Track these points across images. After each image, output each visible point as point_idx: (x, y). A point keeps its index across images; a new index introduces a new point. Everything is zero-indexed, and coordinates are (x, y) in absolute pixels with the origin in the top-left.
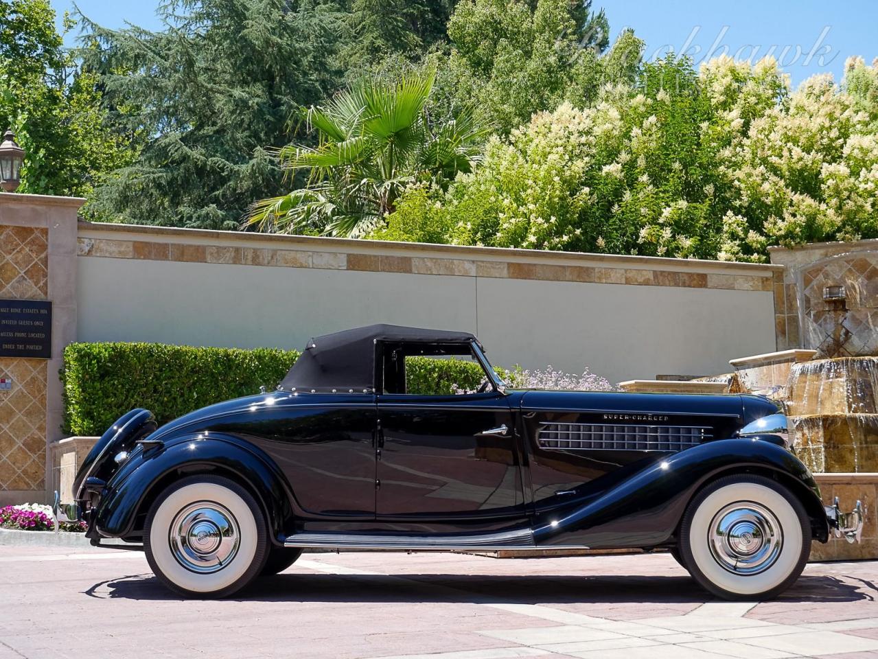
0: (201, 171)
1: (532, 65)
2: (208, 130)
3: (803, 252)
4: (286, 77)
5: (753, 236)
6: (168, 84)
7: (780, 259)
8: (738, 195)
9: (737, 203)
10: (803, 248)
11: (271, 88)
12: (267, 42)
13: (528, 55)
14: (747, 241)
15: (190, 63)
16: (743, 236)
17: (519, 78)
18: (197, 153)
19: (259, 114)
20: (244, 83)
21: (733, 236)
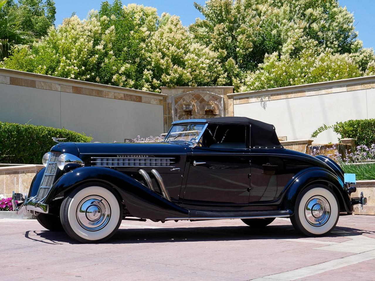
3: (175, 90)
5: (155, 81)
7: (165, 92)
8: (149, 63)
9: (149, 67)
10: (174, 88)
14: (153, 83)
16: (151, 80)
21: (147, 81)
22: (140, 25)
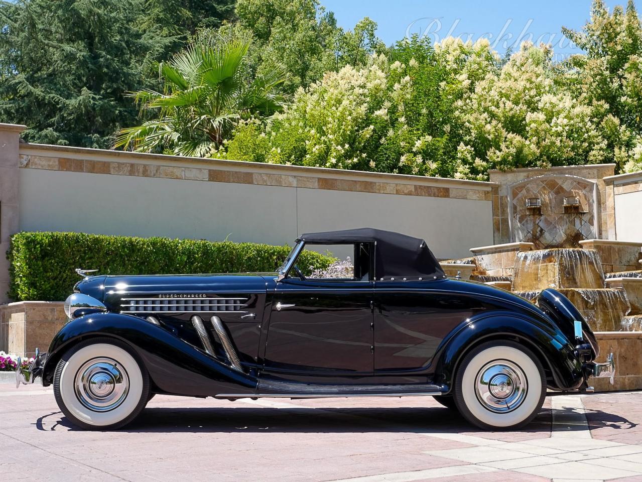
0: (40, 103)
1: (299, 36)
2: (44, 73)
3: (512, 174)
4: (103, 38)
5: (478, 162)
6: (17, 39)
7: (496, 179)
8: (468, 132)
9: (467, 138)
10: (512, 172)
11: (90, 46)
12: (91, 11)
13: (295, 28)
14: (474, 165)
15: (33, 25)
16: (471, 161)
17: (291, 45)
18: (38, 91)
19: (83, 63)
20: (70, 41)
21: (465, 162)
22: (456, 72)
